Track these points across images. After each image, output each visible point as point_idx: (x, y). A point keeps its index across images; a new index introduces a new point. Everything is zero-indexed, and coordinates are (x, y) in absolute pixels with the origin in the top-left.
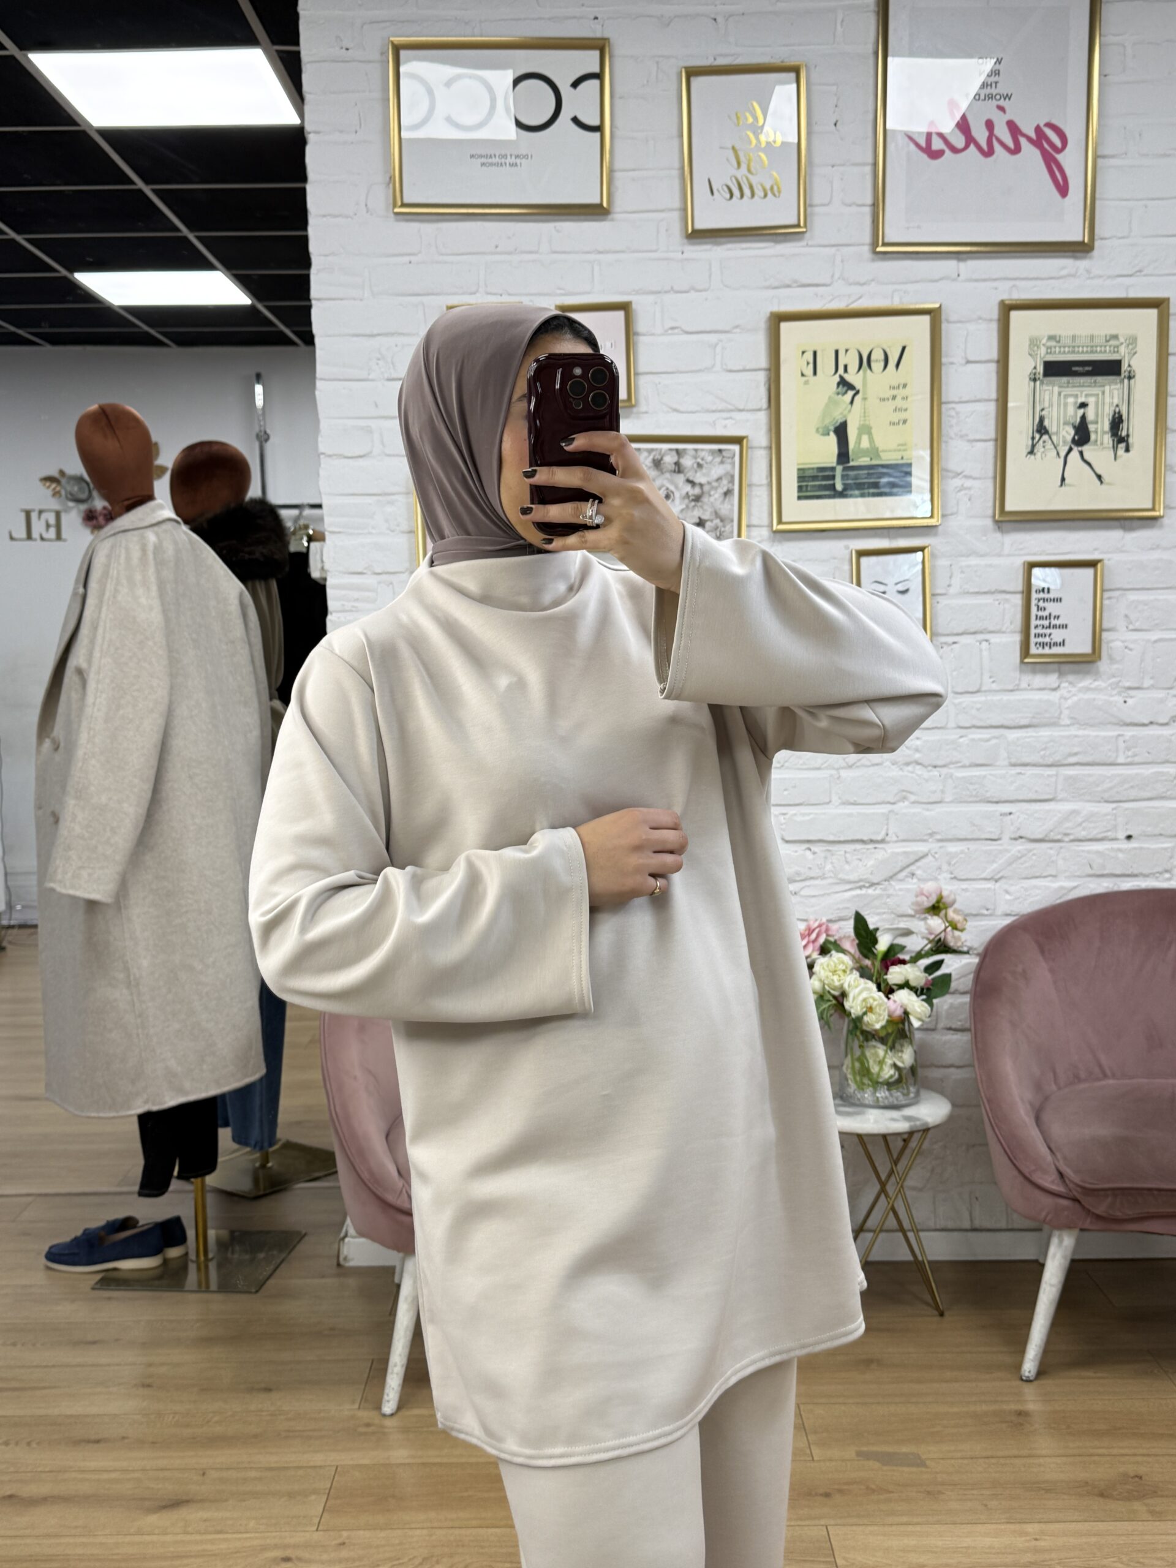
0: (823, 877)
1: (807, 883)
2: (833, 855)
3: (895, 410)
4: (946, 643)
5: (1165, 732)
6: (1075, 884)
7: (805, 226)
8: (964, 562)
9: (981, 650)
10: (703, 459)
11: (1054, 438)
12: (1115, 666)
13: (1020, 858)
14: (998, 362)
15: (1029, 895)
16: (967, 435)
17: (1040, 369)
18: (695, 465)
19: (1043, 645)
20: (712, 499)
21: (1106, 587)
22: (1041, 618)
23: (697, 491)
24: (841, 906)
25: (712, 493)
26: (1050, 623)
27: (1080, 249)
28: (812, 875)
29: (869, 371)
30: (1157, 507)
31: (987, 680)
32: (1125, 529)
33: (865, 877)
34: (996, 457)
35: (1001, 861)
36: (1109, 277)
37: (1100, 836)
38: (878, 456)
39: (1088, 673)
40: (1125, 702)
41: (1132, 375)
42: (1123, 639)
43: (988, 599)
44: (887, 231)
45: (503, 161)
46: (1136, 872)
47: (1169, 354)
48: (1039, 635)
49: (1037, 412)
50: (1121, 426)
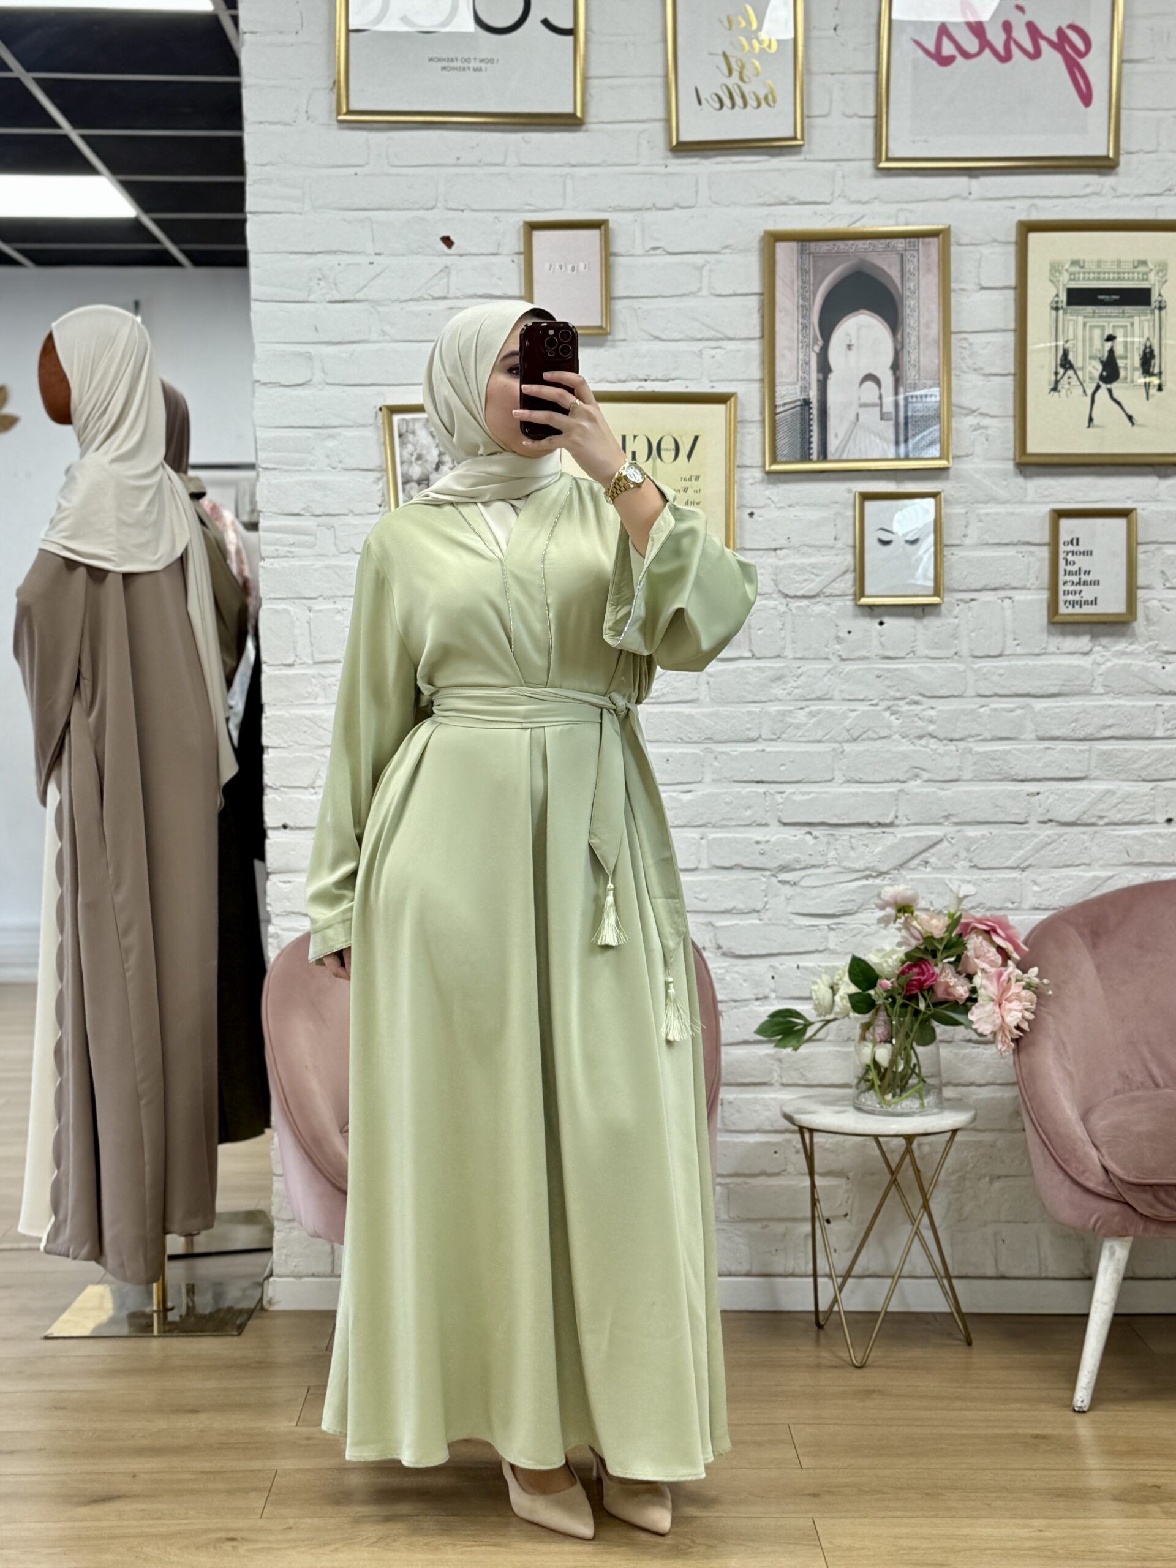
0: (826, 866)
1: (808, 872)
2: (836, 840)
4: (962, 600)
6: (1110, 874)
7: (802, 139)
8: (983, 510)
9: (1003, 609)
11: (1080, 373)
12: (1152, 628)
13: (1050, 844)
14: (1015, 288)
15: (1059, 886)
16: (981, 369)
17: (1063, 297)
19: (1074, 603)
21: (1140, 540)
22: (1070, 573)
24: (844, 899)
26: (1080, 579)
27: (1103, 165)
28: (814, 862)
31: (1010, 642)
32: (1163, 475)
33: (871, 865)
34: (1015, 393)
35: (1028, 848)
36: (1137, 196)
37: (1137, 819)
39: (1122, 635)
40: (1164, 668)
41: (1163, 305)
42: (1160, 597)
43: (1011, 552)
44: (891, 145)
45: (466, 65)
46: (1175, 861)
48: (1069, 592)
49: (1061, 343)
50: (1153, 362)
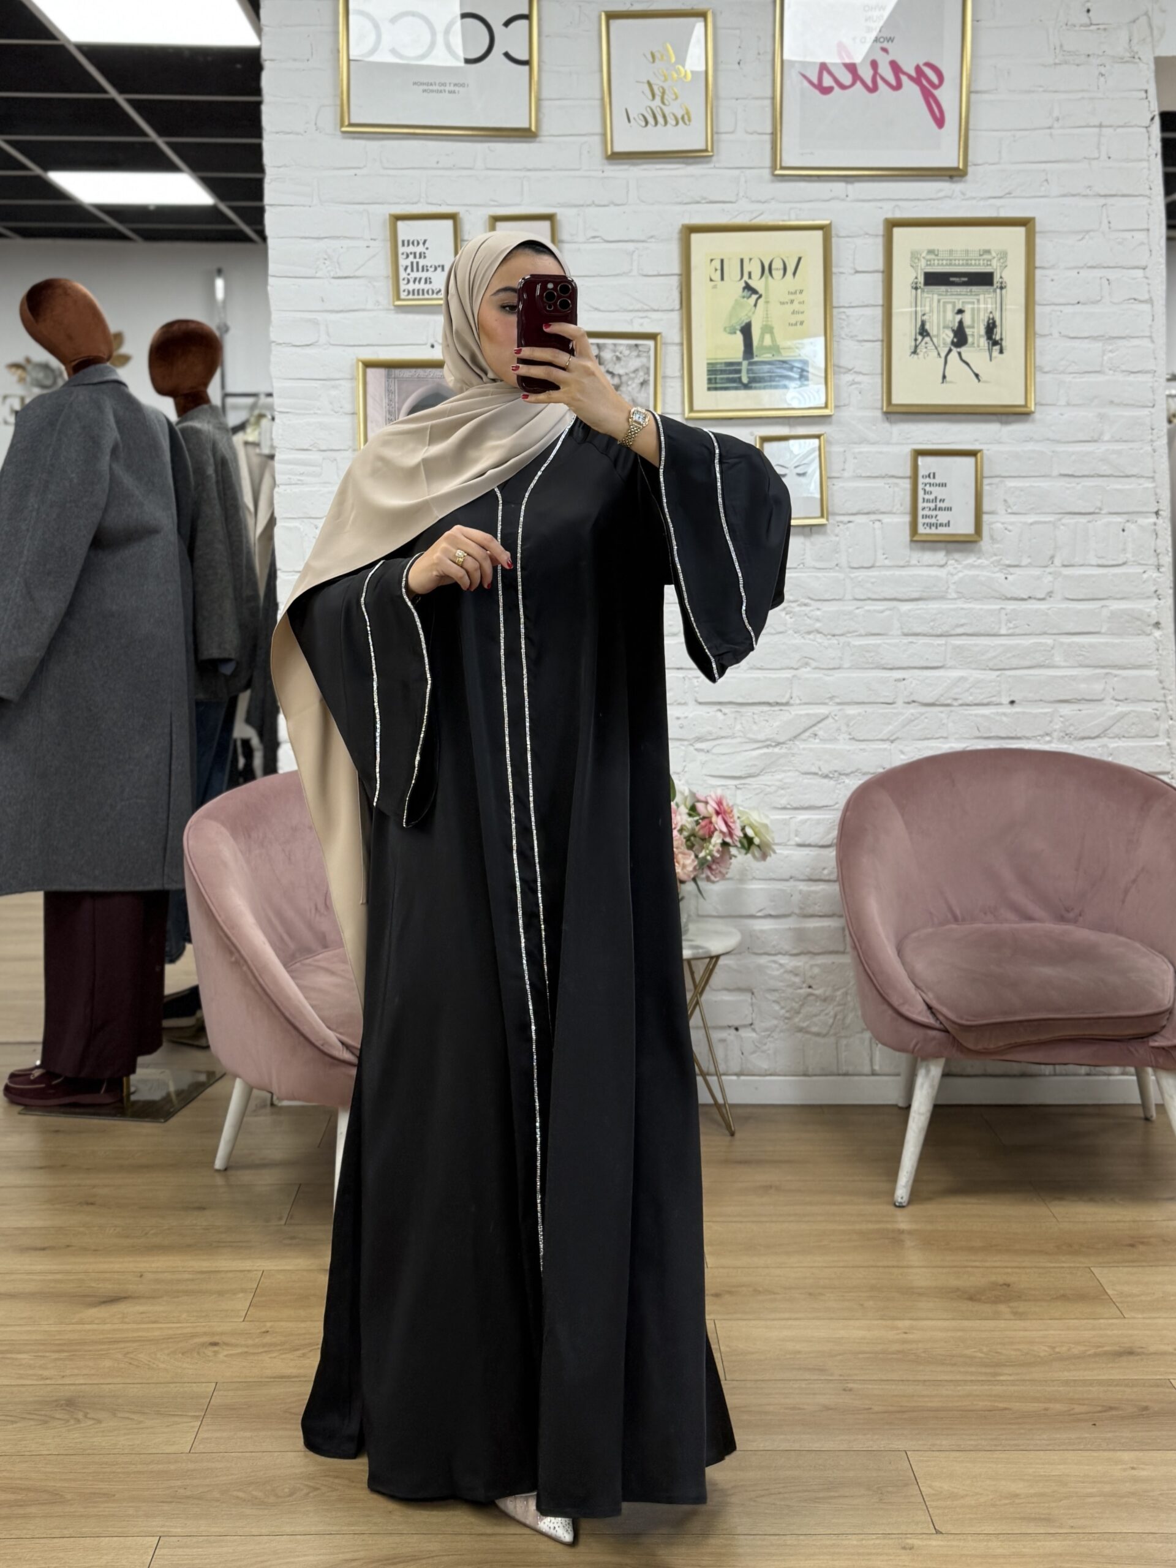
0: (733, 737)
1: (718, 742)
2: (742, 716)
3: (793, 313)
4: (841, 522)
5: (1043, 606)
6: (964, 745)
7: (712, 151)
8: (857, 449)
9: (874, 529)
10: (621, 353)
11: (935, 340)
12: (996, 546)
13: (913, 721)
14: (883, 272)
16: (856, 336)
17: (921, 279)
18: (614, 358)
19: (930, 525)
20: (630, 388)
21: (985, 474)
22: (928, 501)
23: (616, 381)
24: (750, 763)
25: (630, 383)
26: (936, 506)
27: (954, 174)
28: (721, 734)
29: (770, 278)
30: (1029, 405)
31: (880, 557)
32: (1002, 423)
33: (770, 737)
34: (882, 356)
35: (896, 724)
36: (982, 199)
37: (985, 701)
38: (779, 353)
39: (972, 551)
40: (1006, 578)
41: (1003, 285)
42: (1003, 520)
43: (880, 483)
44: (784, 157)
45: (442, 88)
46: (1019, 735)
47: (1035, 268)
48: (927, 517)
49: (919, 316)
50: (995, 330)
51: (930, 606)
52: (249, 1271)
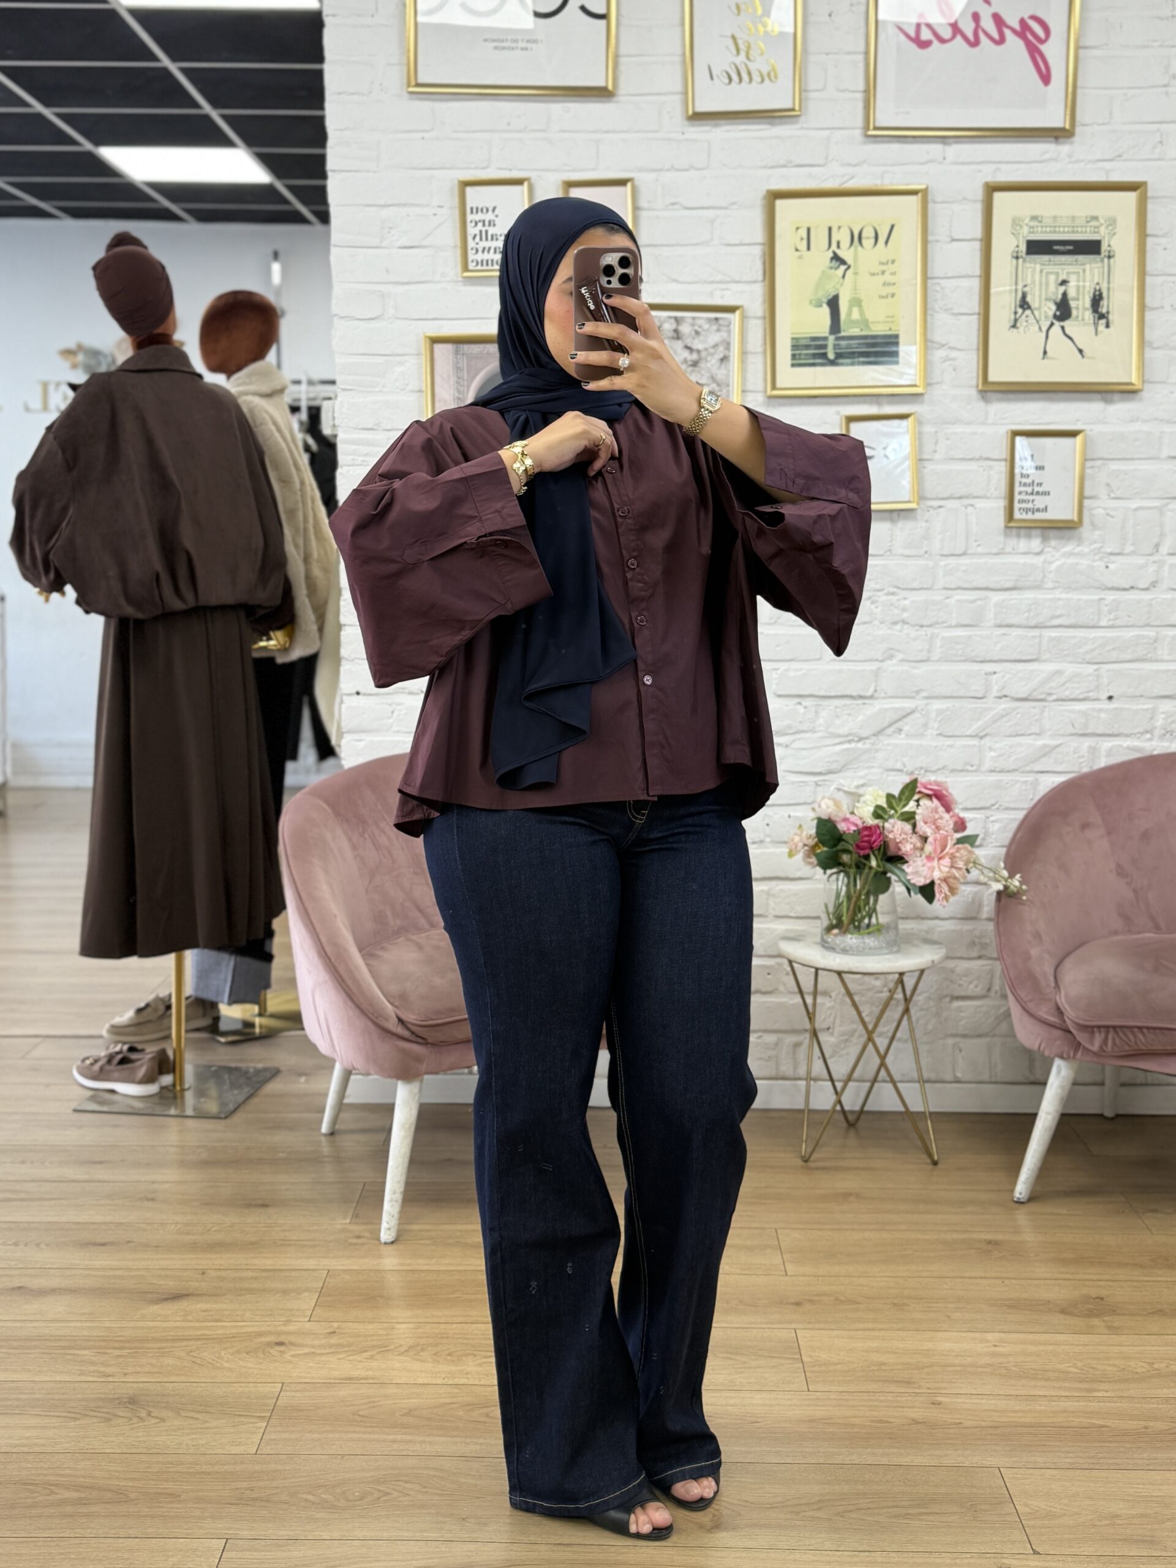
0: (813, 731)
1: (798, 736)
2: (824, 709)
3: (884, 284)
5: (1146, 596)
6: (1057, 742)
7: (800, 110)
8: (950, 429)
9: (966, 515)
10: (700, 327)
11: (1036, 313)
12: (1097, 533)
13: (1005, 716)
14: (981, 240)
15: (1011, 752)
16: (951, 309)
17: (1023, 248)
18: (693, 333)
19: (1027, 510)
20: (709, 365)
21: (1088, 457)
22: (1025, 485)
23: (695, 356)
24: (831, 759)
25: (709, 358)
26: (1033, 490)
27: (1061, 134)
28: (802, 728)
29: (859, 248)
30: (1136, 383)
31: (973, 543)
32: (1106, 401)
33: (855, 731)
34: (979, 330)
35: (986, 719)
36: (1090, 161)
37: (1081, 697)
38: (867, 326)
39: (1069, 539)
40: (1107, 567)
41: (1112, 254)
42: (1104, 506)
43: (973, 466)
44: (879, 116)
45: (514, 45)
46: (1116, 732)
47: (1146, 235)
48: (1023, 501)
49: (1020, 287)
50: (1101, 303)
51: (1024, 596)
52: (313, 1270)
